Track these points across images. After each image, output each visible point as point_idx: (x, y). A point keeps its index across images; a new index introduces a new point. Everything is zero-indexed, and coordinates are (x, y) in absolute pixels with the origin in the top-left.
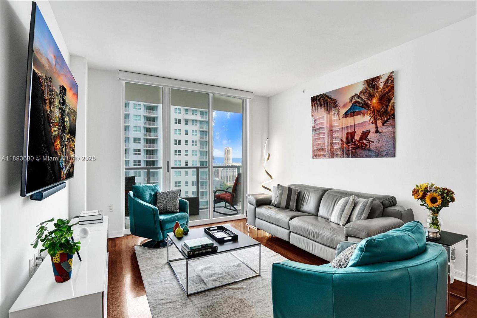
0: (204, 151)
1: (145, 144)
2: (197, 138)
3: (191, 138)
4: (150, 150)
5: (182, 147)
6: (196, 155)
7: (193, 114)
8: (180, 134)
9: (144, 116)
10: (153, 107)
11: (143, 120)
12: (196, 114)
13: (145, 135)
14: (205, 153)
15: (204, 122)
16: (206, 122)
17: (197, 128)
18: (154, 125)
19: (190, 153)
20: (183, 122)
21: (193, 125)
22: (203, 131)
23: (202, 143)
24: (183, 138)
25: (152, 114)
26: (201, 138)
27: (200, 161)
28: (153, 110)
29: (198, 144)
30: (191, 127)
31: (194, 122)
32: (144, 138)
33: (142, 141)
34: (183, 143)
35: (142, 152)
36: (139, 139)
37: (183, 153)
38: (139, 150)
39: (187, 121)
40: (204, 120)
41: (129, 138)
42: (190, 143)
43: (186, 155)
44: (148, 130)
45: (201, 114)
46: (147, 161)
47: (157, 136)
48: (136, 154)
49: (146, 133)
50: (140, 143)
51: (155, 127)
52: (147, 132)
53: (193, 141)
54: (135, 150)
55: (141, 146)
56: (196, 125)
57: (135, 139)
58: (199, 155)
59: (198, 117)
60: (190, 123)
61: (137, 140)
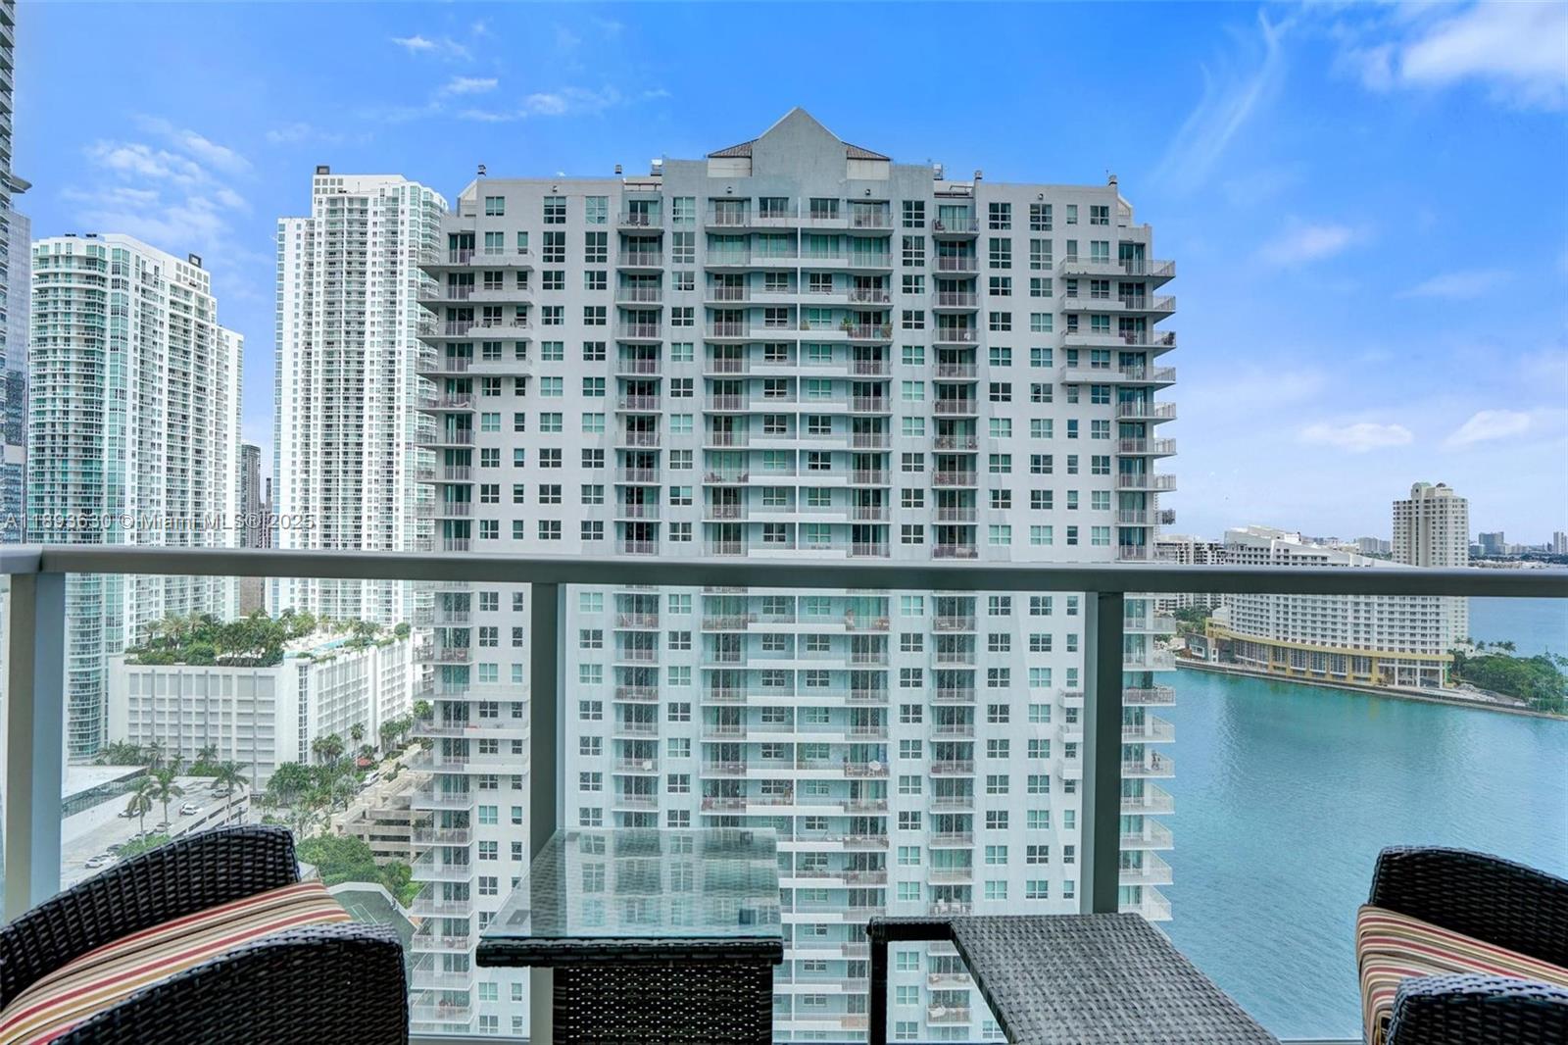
0: (1133, 493)
1: (937, 472)
2: (1109, 446)
3: (1087, 447)
4: (952, 493)
5: (1058, 481)
6: (1107, 507)
7: (1094, 364)
8: (1050, 435)
9: (935, 383)
10: (960, 351)
11: (930, 395)
12: (1106, 365)
13: (938, 443)
14: (1138, 500)
15: (1133, 389)
16: (1138, 389)
17: (1108, 411)
18: (963, 409)
19: (1085, 500)
20: (1060, 395)
21: (1095, 401)
22: (1132, 423)
23: (1126, 464)
24: (1059, 447)
25: (959, 375)
26: (1125, 447)
27: (1121, 529)
28: (960, 362)
29: (1114, 466)
30: (1087, 412)
31: (1099, 392)
32: (934, 454)
33: (929, 463)
34: (1060, 465)
35: (929, 499)
36: (920, 457)
37: (1060, 500)
38: (919, 493)
39: (1073, 388)
40: (1135, 381)
41: (888, 454)
42: (1084, 464)
43: (1070, 507)
44: (945, 427)
45: (1122, 363)
46: (942, 528)
47: (974, 446)
48: (908, 505)
49: (938, 437)
50: (921, 469)
51: (969, 415)
52: (942, 432)
53: (1095, 459)
54: (906, 493)
55: (925, 479)
56: (1106, 401)
57: (906, 457)
58: (1114, 505)
59: (1114, 375)
60: (1085, 397)
61: (913, 461)
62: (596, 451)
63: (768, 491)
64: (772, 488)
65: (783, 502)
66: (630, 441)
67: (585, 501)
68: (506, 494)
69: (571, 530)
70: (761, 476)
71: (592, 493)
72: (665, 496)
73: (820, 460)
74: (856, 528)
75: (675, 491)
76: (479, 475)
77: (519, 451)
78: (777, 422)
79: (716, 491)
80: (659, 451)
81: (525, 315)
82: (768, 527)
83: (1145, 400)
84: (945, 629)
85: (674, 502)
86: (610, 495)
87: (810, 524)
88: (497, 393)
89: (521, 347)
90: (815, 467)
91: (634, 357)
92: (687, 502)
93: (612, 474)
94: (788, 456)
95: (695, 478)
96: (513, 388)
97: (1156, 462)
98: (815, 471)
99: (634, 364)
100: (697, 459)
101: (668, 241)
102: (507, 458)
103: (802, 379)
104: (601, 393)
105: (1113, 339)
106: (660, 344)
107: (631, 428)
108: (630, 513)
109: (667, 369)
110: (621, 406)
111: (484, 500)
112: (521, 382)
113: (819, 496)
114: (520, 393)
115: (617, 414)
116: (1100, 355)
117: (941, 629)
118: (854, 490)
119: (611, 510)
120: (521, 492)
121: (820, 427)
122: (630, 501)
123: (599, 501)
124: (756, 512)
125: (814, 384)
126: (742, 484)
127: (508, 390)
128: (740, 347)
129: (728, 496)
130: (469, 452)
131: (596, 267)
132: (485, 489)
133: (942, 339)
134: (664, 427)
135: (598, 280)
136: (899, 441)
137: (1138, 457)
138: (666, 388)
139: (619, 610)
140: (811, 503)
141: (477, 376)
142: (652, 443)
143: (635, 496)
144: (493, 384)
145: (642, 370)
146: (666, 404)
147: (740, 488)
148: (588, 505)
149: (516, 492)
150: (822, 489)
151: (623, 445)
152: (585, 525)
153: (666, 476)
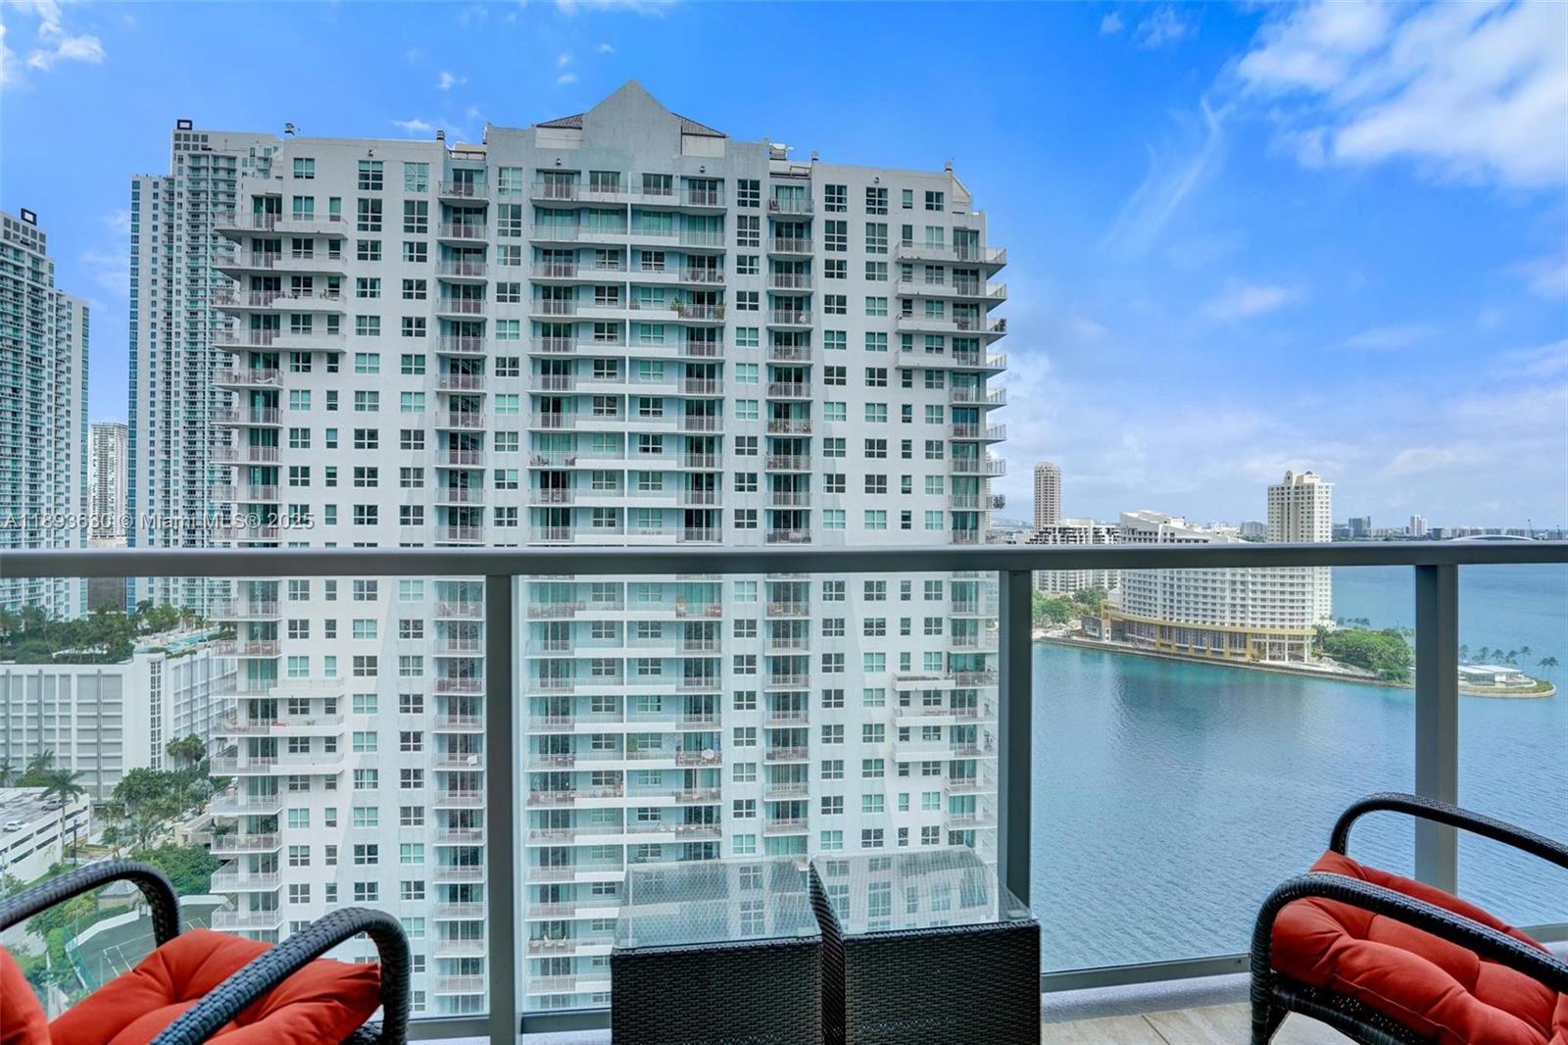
0: (967, 477)
1: (772, 455)
2: (943, 431)
3: (921, 431)
4: (787, 477)
5: (892, 466)
6: (941, 491)
7: (929, 350)
8: (885, 419)
9: (769, 365)
10: (796, 334)
11: (764, 378)
12: (939, 350)
13: (771, 427)
14: (971, 483)
15: (966, 374)
16: (972, 374)
17: (942, 396)
18: (798, 392)
19: (918, 484)
20: (894, 379)
21: (929, 386)
22: (964, 408)
23: (959, 448)
24: (893, 432)
25: (793, 358)
26: (958, 432)
27: (955, 514)
28: (796, 344)
29: (947, 451)
30: (920, 396)
31: (933, 375)
32: (769, 438)
33: (762, 447)
34: (894, 449)
35: (762, 483)
36: (753, 440)
37: (894, 485)
38: (753, 477)
39: (907, 374)
40: (969, 367)
41: (721, 437)
42: (919, 449)
43: (904, 492)
44: (781, 411)
45: (955, 349)
46: (777, 513)
47: (808, 430)
48: (741, 489)
49: (773, 420)
50: (755, 452)
51: (804, 398)
52: (778, 415)
53: (929, 444)
54: (740, 477)
55: (758, 463)
56: (941, 386)
57: (739, 440)
58: (948, 489)
59: (947, 360)
60: (919, 381)
61: (747, 444)
62: (416, 432)
63: (597, 475)
64: (601, 472)
65: (612, 486)
66: (454, 421)
67: (404, 484)
68: (318, 477)
69: (389, 515)
70: (588, 460)
71: (411, 476)
72: (489, 479)
73: (651, 443)
74: (689, 513)
75: (500, 474)
76: (287, 457)
77: (332, 431)
78: (609, 404)
79: (544, 474)
80: (484, 432)
81: (338, 286)
82: (597, 512)
83: (978, 386)
84: (780, 614)
85: (498, 486)
86: (431, 480)
87: (641, 509)
88: (307, 369)
89: (334, 320)
90: (646, 450)
91: (458, 334)
92: (514, 486)
93: (432, 456)
94: (616, 438)
95: (521, 461)
96: (325, 365)
97: (988, 448)
98: (646, 454)
99: (458, 342)
100: (524, 441)
101: (493, 212)
102: (318, 438)
103: (632, 360)
104: (421, 371)
105: (946, 324)
106: (485, 321)
107: (453, 407)
108: (453, 498)
109: (492, 347)
110: (442, 385)
111: (293, 483)
112: (333, 358)
113: (649, 480)
114: (333, 370)
115: (438, 393)
116: (934, 341)
117: (775, 614)
118: (687, 474)
119: (432, 494)
120: (334, 475)
121: (651, 409)
122: (453, 485)
123: (419, 484)
124: (582, 497)
125: (642, 364)
126: (569, 467)
127: (319, 366)
128: (570, 325)
129: (554, 480)
130: (275, 432)
131: (416, 238)
132: (293, 471)
133: (777, 321)
134: (488, 407)
135: (417, 252)
136: (731, 425)
137: (971, 442)
138: (490, 366)
139: (441, 598)
140: (642, 487)
141: (285, 351)
142: (476, 425)
143: (456, 479)
144: (303, 359)
145: (466, 347)
146: (490, 383)
147: (569, 471)
148: (407, 489)
149: (329, 475)
150: (654, 473)
151: (446, 425)
152: (405, 510)
153: (490, 459)
